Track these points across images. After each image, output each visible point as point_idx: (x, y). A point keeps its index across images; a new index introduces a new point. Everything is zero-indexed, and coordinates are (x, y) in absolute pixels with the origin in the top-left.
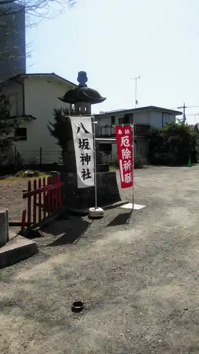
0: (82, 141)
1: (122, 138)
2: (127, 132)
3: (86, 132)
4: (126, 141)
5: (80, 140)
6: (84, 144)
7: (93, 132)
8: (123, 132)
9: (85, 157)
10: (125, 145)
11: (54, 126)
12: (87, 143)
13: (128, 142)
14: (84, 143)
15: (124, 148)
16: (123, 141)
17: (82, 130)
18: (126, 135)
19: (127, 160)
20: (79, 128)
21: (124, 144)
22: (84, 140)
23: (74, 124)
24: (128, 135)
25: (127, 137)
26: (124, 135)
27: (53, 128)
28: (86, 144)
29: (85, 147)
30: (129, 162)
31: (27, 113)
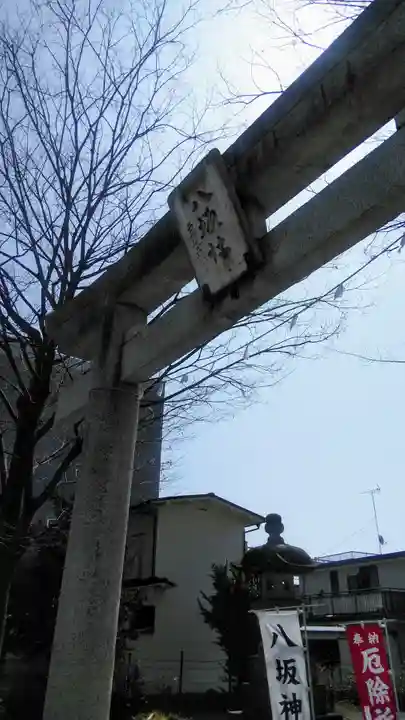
0: (282, 665)
1: (365, 653)
2: (373, 638)
3: (290, 643)
4: (374, 660)
5: (278, 662)
6: (287, 672)
7: (304, 644)
8: (365, 638)
9: (290, 703)
10: (373, 670)
11: (211, 602)
12: (294, 669)
13: (378, 663)
14: (286, 668)
15: (373, 676)
16: (367, 662)
17: (281, 639)
18: (371, 646)
19: (383, 707)
20: (275, 636)
21: (370, 667)
22: (286, 662)
23: (267, 628)
24: (375, 645)
25: (375, 650)
26: (366, 645)
27: (209, 607)
28: (291, 672)
29: (288, 678)
30: (386, 713)
31: (159, 574)
